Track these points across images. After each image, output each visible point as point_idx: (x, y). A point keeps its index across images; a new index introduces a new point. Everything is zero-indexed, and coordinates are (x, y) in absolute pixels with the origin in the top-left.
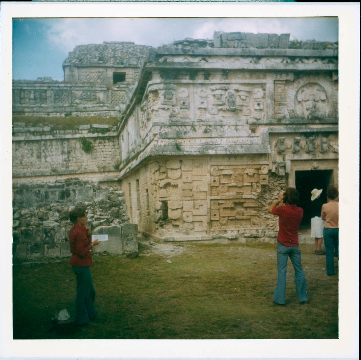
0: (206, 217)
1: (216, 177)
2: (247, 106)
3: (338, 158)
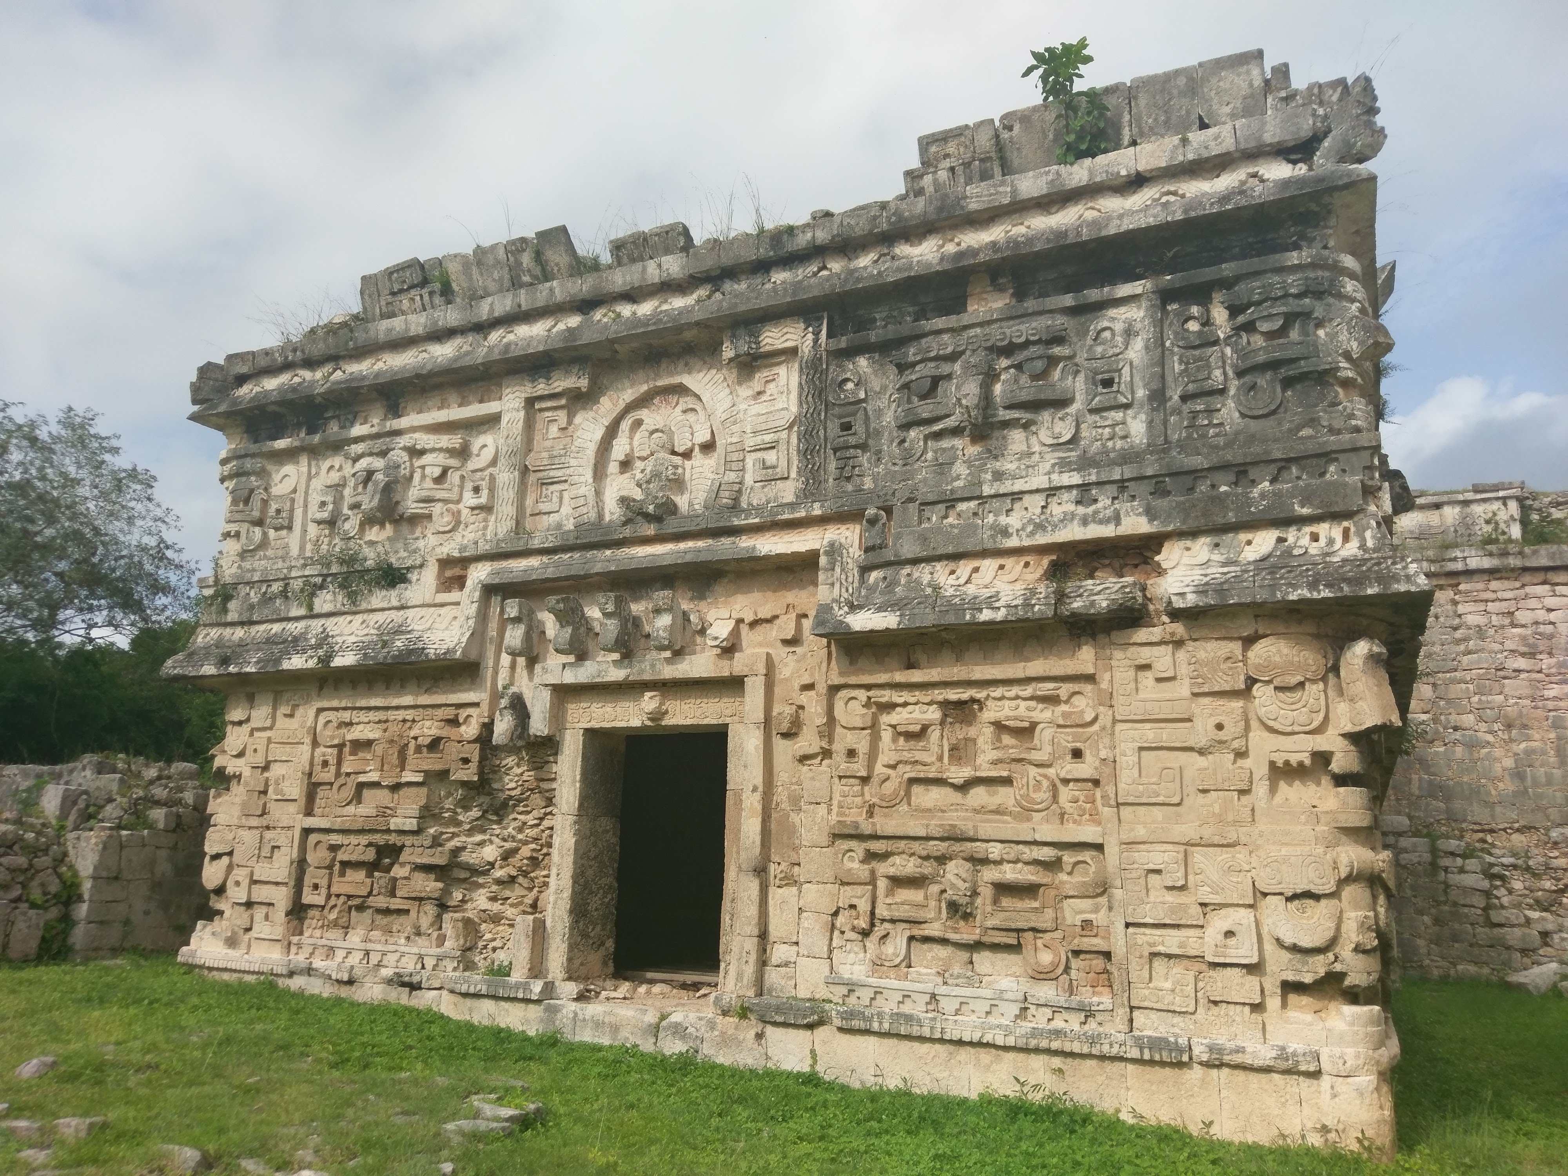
0: (284, 889)
1: (329, 750)
2: (445, 501)
3: (726, 674)
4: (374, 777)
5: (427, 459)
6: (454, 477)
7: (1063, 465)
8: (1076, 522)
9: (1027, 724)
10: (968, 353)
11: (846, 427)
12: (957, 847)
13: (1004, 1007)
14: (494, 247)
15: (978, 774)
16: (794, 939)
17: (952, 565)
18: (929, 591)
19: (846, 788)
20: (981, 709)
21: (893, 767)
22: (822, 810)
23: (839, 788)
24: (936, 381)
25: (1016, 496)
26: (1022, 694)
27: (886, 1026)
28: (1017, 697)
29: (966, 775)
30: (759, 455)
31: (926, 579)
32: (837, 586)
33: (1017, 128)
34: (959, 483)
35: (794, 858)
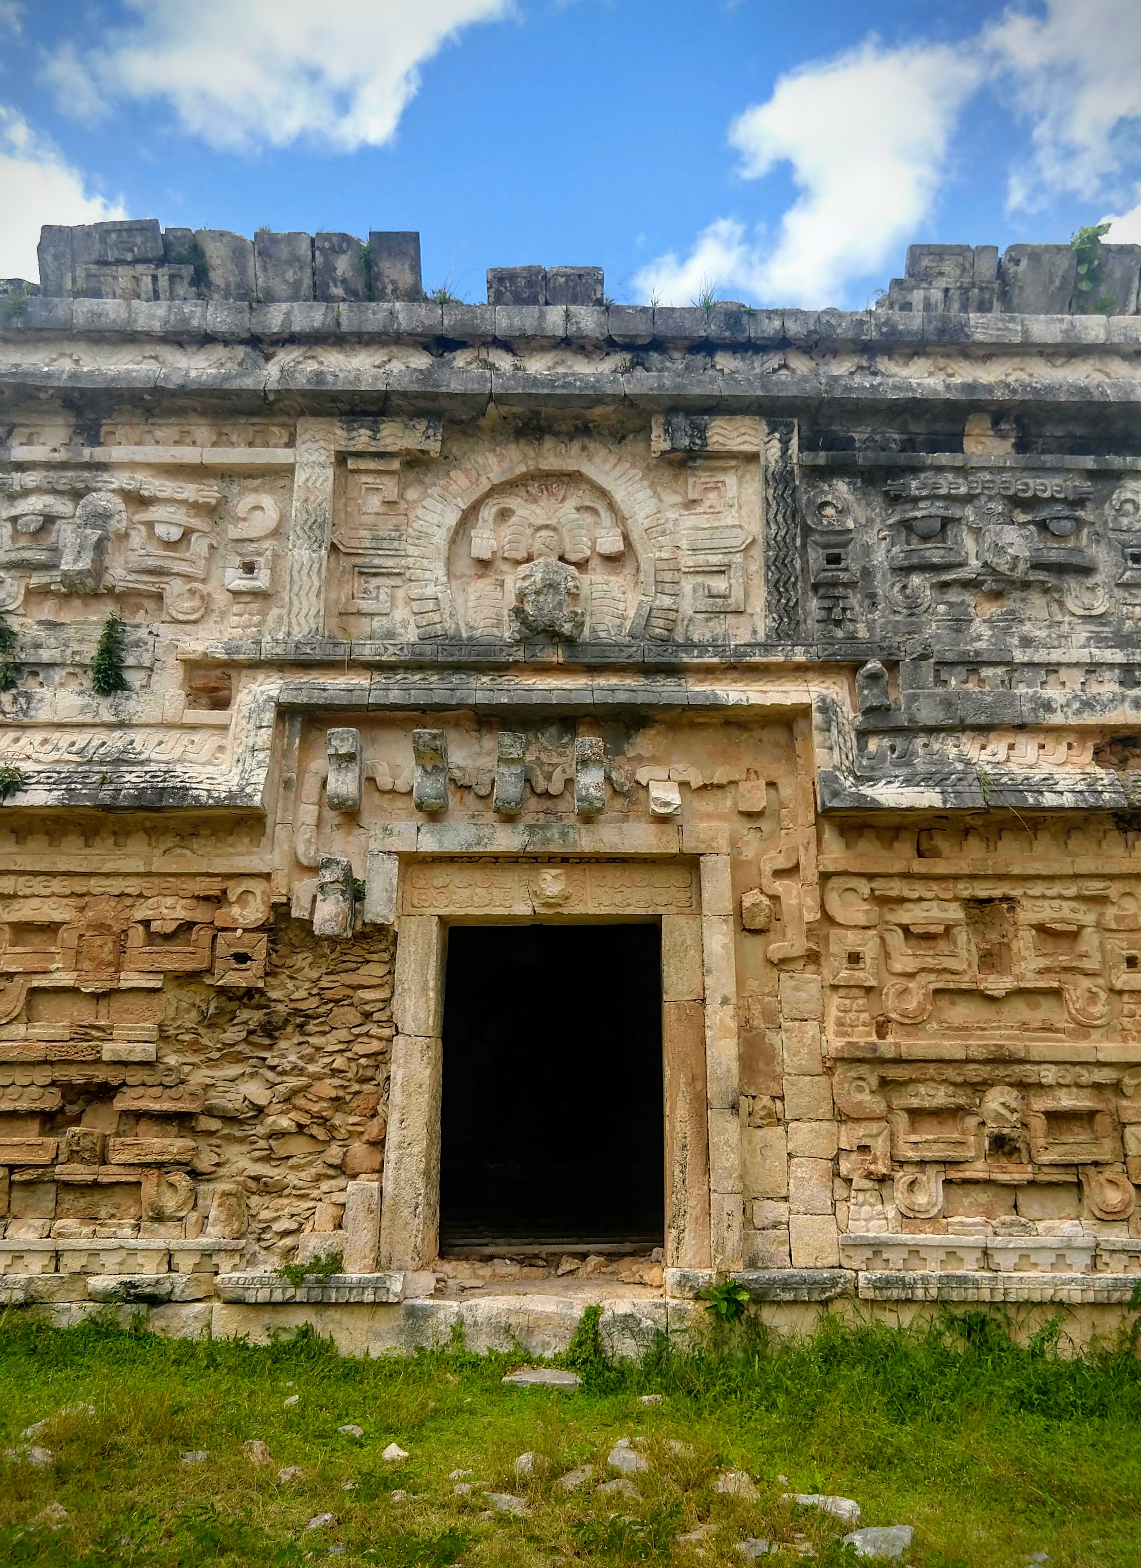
2: (187, 577)
3: (675, 851)
4: (66, 979)
5: (155, 513)
6: (199, 546)
7: (1099, 640)
8: (1127, 704)
9: (1074, 928)
10: (983, 499)
11: (834, 559)
12: (1001, 1071)
13: (1072, 1257)
14: (291, 238)
15: (1022, 985)
16: (784, 1193)
17: (981, 740)
18: (960, 767)
19: (847, 1002)
20: (1012, 909)
21: (911, 976)
22: (811, 1028)
23: (835, 1001)
24: (946, 522)
25: (1052, 668)
26: (1065, 893)
27: (934, 1292)
28: (1061, 897)
29: (1008, 985)
30: (700, 579)
31: (952, 752)
32: (836, 750)
33: (1024, 263)
34: (978, 645)
35: (776, 1090)
